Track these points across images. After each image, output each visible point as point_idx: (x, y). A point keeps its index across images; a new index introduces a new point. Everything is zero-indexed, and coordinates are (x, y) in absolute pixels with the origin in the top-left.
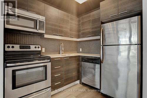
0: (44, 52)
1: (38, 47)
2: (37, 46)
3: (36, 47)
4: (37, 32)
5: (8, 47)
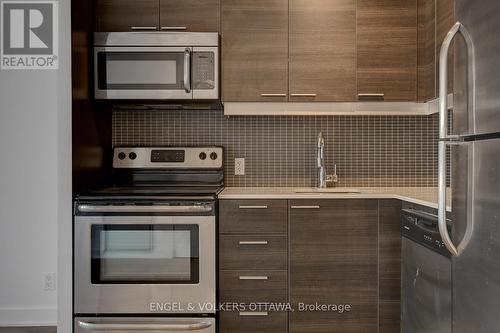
0: (242, 176)
1: (214, 156)
2: (208, 151)
3: (203, 156)
5: (122, 156)
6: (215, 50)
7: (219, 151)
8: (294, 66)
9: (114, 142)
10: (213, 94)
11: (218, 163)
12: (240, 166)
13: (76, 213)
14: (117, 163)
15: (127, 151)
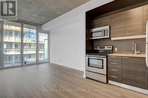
0: (116, 51)
2: (109, 47)
3: (108, 48)
4: (104, 38)
5: (95, 48)
6: (109, 29)
7: (111, 47)
8: (126, 29)
9: (94, 46)
10: (108, 37)
11: (111, 49)
12: (116, 49)
13: (86, 56)
14: (94, 49)
15: (96, 47)
